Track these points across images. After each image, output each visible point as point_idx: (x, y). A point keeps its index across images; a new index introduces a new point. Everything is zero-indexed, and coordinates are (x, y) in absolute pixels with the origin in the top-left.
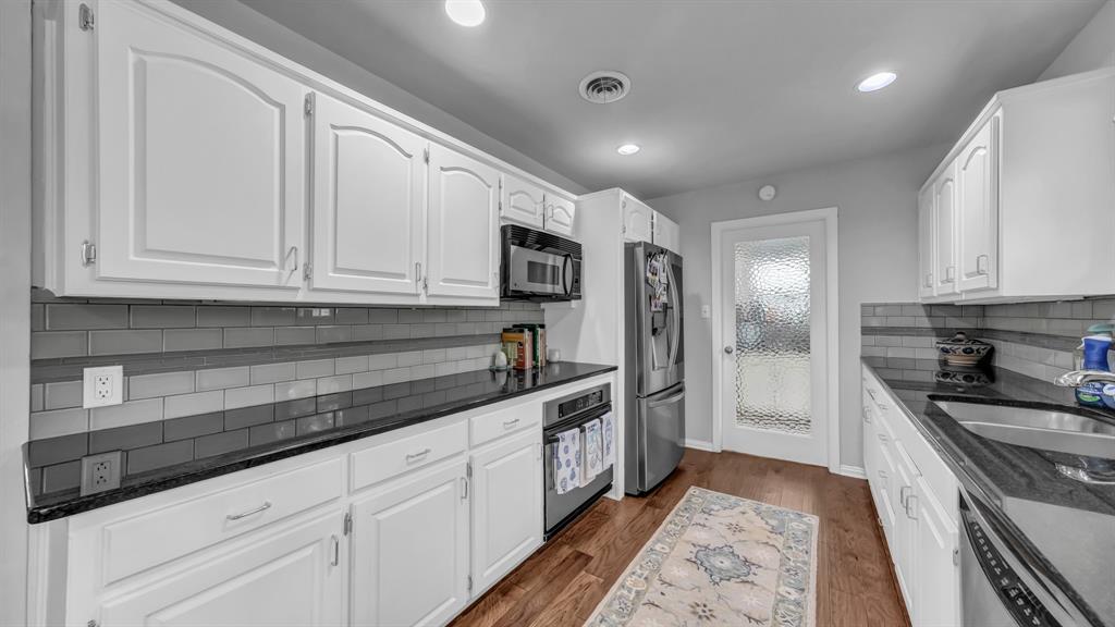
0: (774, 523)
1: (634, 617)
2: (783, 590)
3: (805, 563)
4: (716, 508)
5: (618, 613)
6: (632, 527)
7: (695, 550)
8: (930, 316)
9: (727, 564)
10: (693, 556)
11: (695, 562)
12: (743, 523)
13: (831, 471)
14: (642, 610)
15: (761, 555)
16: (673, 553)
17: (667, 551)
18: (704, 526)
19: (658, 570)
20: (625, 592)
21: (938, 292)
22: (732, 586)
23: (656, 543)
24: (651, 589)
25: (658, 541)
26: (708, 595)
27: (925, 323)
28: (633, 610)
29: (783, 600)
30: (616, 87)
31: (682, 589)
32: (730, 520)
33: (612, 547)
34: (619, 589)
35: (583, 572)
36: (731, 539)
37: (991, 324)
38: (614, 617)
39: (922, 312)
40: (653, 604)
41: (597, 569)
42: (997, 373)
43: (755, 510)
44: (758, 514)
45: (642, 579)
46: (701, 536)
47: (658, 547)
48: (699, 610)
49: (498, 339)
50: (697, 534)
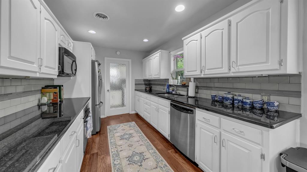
0: (129, 126)
1: (120, 155)
2: (138, 135)
3: (138, 129)
4: (116, 128)
5: (116, 157)
6: (101, 141)
7: (120, 137)
8: (144, 82)
9: (127, 136)
10: (120, 138)
11: (122, 139)
12: (124, 128)
13: (130, 113)
14: (120, 153)
15: (131, 132)
16: (116, 140)
17: (114, 140)
18: (117, 132)
19: (116, 145)
20: (114, 153)
21: (148, 77)
22: (131, 139)
23: (110, 140)
24: (118, 149)
25: (111, 140)
26: (129, 142)
27: (143, 83)
28: (119, 155)
29: (140, 136)
30: (105, 18)
31: (124, 145)
32: (121, 129)
33: (100, 147)
34: (112, 153)
35: (99, 157)
36: (125, 132)
37: (151, 83)
38: (116, 158)
39: (143, 81)
40: (121, 150)
41: (102, 154)
42: (152, 91)
43: (124, 125)
44: (125, 125)
45: (115, 148)
46: (118, 134)
47: (112, 141)
48: (130, 146)
49: (40, 92)
50: (117, 134)
